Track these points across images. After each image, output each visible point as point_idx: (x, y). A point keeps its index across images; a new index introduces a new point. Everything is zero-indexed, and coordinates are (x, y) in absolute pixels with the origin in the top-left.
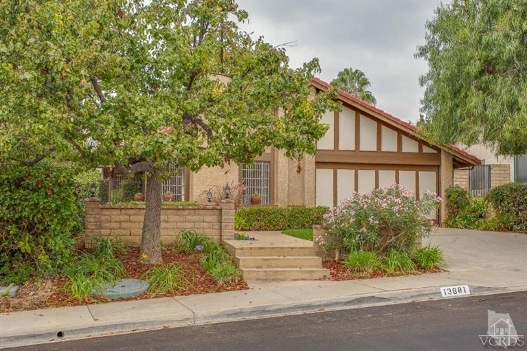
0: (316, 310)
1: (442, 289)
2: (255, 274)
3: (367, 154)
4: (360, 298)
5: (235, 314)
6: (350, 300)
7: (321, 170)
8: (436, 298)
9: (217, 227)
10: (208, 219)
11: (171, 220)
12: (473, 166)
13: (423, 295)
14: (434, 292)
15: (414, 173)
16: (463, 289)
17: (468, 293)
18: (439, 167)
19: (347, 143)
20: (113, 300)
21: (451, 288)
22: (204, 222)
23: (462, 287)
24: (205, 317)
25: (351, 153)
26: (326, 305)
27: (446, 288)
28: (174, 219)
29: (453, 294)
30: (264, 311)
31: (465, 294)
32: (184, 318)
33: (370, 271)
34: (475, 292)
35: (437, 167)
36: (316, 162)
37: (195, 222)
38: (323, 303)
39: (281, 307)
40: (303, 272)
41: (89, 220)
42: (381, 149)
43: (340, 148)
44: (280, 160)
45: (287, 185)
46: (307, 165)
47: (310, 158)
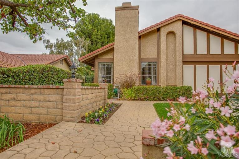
3: (215, 56)
7: (186, 66)
19: (202, 50)
22: (48, 101)
25: (205, 56)
36: (183, 62)
37: (40, 101)
44: (162, 61)
45: (166, 74)
46: (177, 63)
47: (180, 59)
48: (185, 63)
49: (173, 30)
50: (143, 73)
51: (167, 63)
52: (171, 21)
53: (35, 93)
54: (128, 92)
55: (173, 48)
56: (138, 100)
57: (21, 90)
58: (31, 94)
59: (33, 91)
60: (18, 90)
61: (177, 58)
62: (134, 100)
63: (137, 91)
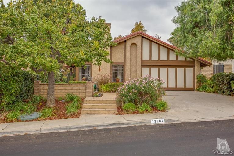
0: (93, 128)
1: (152, 120)
2: (85, 112)
3: (163, 62)
4: (114, 123)
5: (58, 129)
6: (109, 124)
7: (144, 68)
8: (148, 124)
9: (85, 92)
10: (81, 88)
11: (67, 89)
12: (209, 66)
13: (142, 123)
14: (148, 121)
15: (184, 69)
16: (161, 121)
17: (164, 122)
18: (194, 66)
19: (155, 57)
20: (23, 121)
21: (156, 120)
22: (80, 90)
23: (161, 119)
24: (45, 130)
25: (157, 61)
26: (97, 126)
27: (154, 120)
28: (68, 89)
29: (156, 123)
30: (70, 128)
31: (162, 122)
32: (36, 130)
33: (132, 111)
34: (167, 122)
35: (193, 67)
37: (76, 90)
38: (96, 125)
39: (78, 127)
40: (106, 111)
41: (35, 89)
42: (169, 59)
43: (152, 59)
44: (127, 64)
45: (130, 74)
46: (138, 67)
47: (139, 63)
48: (143, 66)
49: (135, 43)
50: (113, 73)
51: (131, 66)
52: (134, 36)
53: (74, 87)
54: (104, 87)
55: (135, 55)
56: (111, 92)
57: (67, 86)
58: (72, 87)
59: (73, 86)
60: (66, 86)
61: (138, 63)
62: (108, 92)
63: (110, 86)
